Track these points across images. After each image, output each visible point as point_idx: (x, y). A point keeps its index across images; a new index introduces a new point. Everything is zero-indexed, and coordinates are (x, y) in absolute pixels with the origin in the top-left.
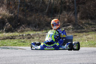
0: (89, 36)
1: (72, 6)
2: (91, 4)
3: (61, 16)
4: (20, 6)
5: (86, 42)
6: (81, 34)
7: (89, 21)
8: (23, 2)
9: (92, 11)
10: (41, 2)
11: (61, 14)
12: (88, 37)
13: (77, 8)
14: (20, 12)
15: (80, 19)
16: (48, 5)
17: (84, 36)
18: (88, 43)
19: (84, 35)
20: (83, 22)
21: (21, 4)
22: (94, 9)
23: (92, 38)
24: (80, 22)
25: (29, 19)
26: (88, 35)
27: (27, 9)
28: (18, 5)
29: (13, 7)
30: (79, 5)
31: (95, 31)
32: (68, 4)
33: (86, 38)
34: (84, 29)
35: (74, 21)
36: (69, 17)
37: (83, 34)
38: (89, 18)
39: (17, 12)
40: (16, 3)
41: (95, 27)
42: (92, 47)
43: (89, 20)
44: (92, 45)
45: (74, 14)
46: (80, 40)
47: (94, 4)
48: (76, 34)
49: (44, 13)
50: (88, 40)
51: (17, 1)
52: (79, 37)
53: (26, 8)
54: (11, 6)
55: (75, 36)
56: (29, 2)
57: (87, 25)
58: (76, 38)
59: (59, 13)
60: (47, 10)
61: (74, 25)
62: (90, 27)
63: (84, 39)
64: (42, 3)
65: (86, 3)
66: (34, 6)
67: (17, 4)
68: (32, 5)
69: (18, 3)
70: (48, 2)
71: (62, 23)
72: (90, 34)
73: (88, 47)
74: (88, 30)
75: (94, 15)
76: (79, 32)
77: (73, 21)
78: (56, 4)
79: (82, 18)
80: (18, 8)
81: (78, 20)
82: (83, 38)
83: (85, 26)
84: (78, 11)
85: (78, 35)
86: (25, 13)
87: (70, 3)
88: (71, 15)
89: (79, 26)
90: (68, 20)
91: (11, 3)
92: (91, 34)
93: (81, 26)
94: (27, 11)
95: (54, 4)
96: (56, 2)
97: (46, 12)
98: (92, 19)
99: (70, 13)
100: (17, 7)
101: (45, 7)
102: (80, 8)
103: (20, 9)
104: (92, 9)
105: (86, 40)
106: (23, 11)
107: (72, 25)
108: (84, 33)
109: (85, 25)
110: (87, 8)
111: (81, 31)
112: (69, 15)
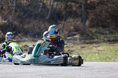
0: (100, 48)
1: (79, 11)
2: (102, 9)
3: (65, 23)
4: (16, 11)
5: (96, 55)
6: (90, 46)
7: (100, 30)
8: (20, 6)
9: (104, 17)
10: (41, 7)
11: (65, 21)
12: (98, 50)
13: (86, 13)
14: (15, 18)
15: (89, 27)
16: (50, 10)
17: (94, 48)
18: (99, 57)
19: (94, 46)
20: (93, 31)
21: (16, 8)
22: (106, 15)
23: (104, 51)
24: (89, 31)
25: (26, 27)
26: (99, 46)
27: (24, 15)
28: (13, 9)
29: (7, 12)
30: (88, 10)
31: (107, 41)
32: (74, 9)
33: (97, 50)
34: (94, 39)
35: (82, 30)
36: (75, 24)
37: (92, 46)
38: (101, 26)
39: (12, 19)
40: (10, 7)
41: (107, 37)
42: (103, 61)
43: (100, 28)
44: (104, 59)
45: (82, 21)
46: (89, 53)
47: (106, 8)
48: (84, 45)
49: (45, 20)
50: (99, 53)
51: (12, 5)
52: (88, 49)
53: (23, 13)
54: (4, 10)
55: (83, 47)
56: (26, 7)
57: (98, 35)
58: (84, 50)
59: (63, 20)
60: (48, 16)
61: (82, 34)
62: (101, 37)
63: (94, 52)
64: (43, 7)
65: (96, 8)
66: (33, 11)
67: (11, 9)
68: (30, 10)
69: (13, 7)
70: (50, 6)
71: (67, 32)
72: (101, 46)
73: (99, 62)
74: (99, 40)
75: (106, 22)
76: (88, 43)
77: (80, 30)
78: (59, 9)
79: (92, 26)
80: (13, 14)
81: (87, 29)
82: (93, 50)
83: (96, 36)
84: (87, 18)
85: (86, 47)
86: (21, 20)
87: (77, 8)
88: (78, 22)
89: (88, 35)
90: (75, 28)
91: (4, 8)
92: (103, 45)
93: (91, 35)
94: (24, 17)
95: (58, 8)
96: (59, 7)
97: (47, 18)
98: (104, 27)
99: (77, 20)
100: (11, 12)
101: (46, 12)
102: (89, 13)
103: (16, 14)
104: (104, 15)
105: (96, 53)
106: (19, 17)
107: (79, 34)
108: (95, 45)
109: (96, 34)
110: (98, 13)
111: (91, 42)
112: (75, 22)
